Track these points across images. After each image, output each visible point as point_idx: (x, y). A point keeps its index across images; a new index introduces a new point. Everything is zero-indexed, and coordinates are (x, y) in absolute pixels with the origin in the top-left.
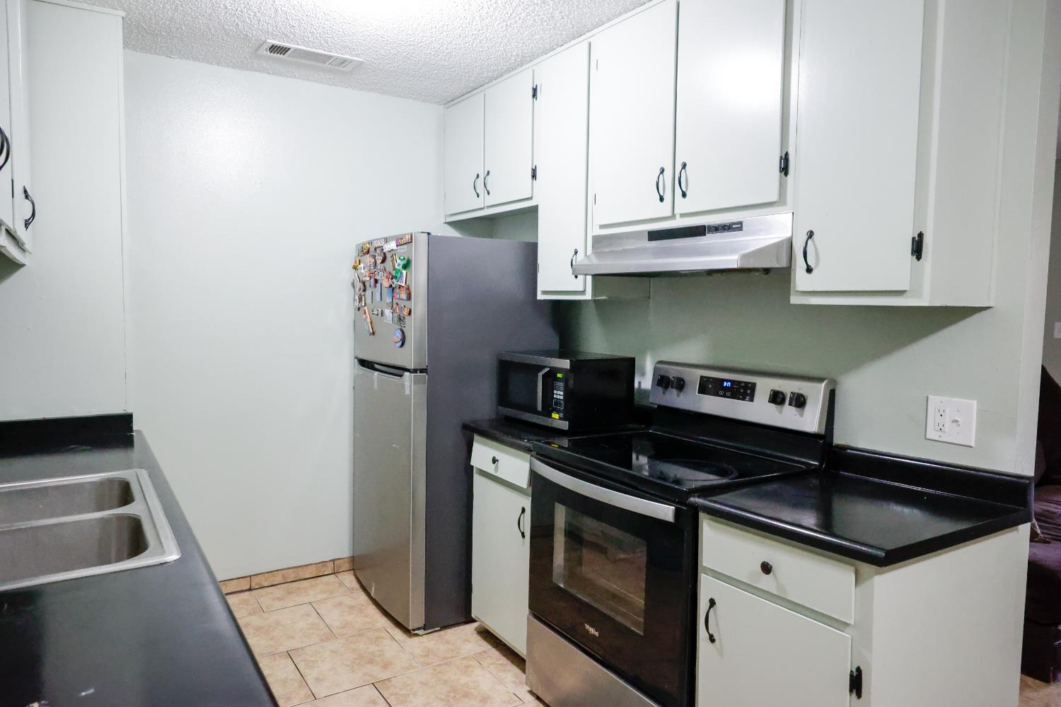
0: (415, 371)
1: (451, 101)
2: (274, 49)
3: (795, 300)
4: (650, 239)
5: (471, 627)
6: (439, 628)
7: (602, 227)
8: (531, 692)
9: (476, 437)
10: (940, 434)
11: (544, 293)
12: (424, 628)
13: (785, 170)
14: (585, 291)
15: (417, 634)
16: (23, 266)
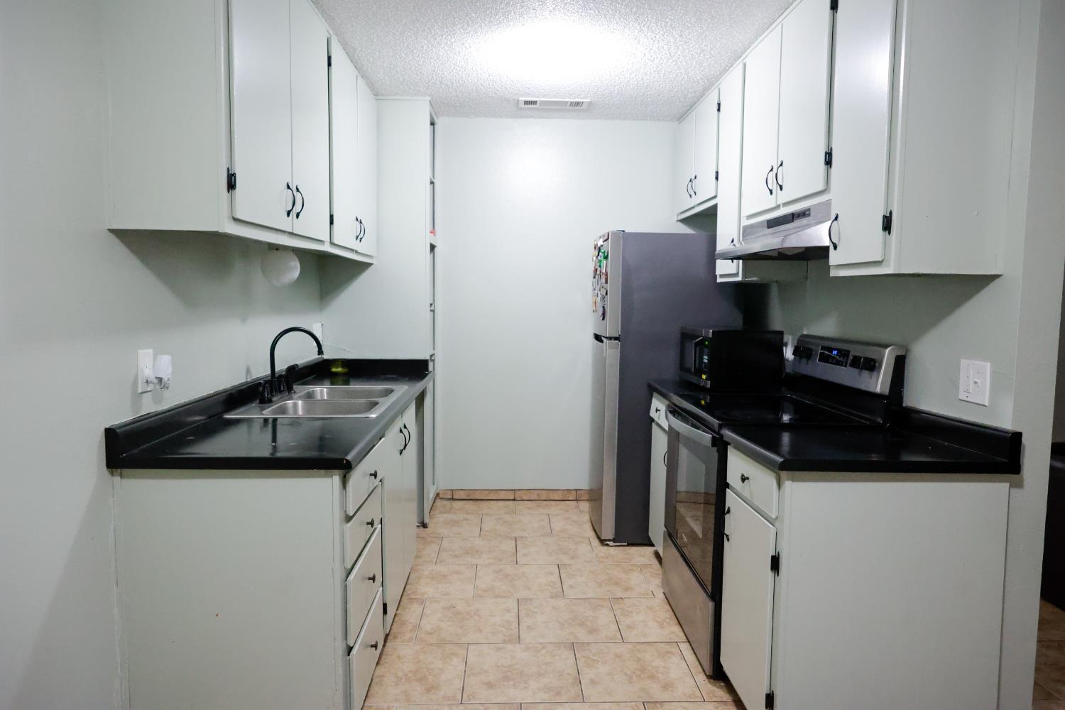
0: (610, 338)
1: (682, 117)
2: (526, 103)
3: (833, 273)
4: (769, 227)
5: (650, 550)
6: (626, 544)
7: (750, 217)
8: (664, 593)
9: (655, 394)
10: (967, 394)
11: (722, 276)
12: (614, 540)
13: (828, 162)
14: (738, 273)
15: (607, 545)
16: (372, 264)
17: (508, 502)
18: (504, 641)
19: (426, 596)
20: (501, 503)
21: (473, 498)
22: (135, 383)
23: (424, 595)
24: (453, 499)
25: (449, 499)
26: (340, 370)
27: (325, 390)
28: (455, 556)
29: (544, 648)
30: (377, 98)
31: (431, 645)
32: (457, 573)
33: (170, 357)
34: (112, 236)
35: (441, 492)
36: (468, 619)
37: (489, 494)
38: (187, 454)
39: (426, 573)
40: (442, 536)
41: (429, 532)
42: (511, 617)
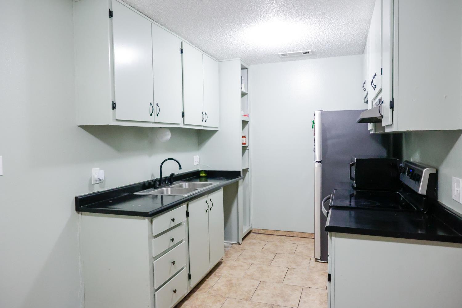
0: (317, 162)
10: (455, 196)
12: (321, 259)
15: (318, 261)
16: (218, 130)
17: (282, 237)
18: (243, 299)
19: (222, 275)
20: (279, 237)
21: (268, 233)
22: (91, 180)
23: (222, 274)
24: (258, 233)
25: (257, 233)
26: (203, 175)
27: (187, 183)
28: (245, 259)
29: (259, 305)
30: (219, 61)
31: (212, 296)
32: (241, 266)
33: (103, 171)
34: (80, 128)
35: (253, 230)
36: (234, 287)
37: (274, 232)
38: (112, 208)
39: (228, 265)
40: (245, 249)
41: (240, 247)
42: (253, 289)
